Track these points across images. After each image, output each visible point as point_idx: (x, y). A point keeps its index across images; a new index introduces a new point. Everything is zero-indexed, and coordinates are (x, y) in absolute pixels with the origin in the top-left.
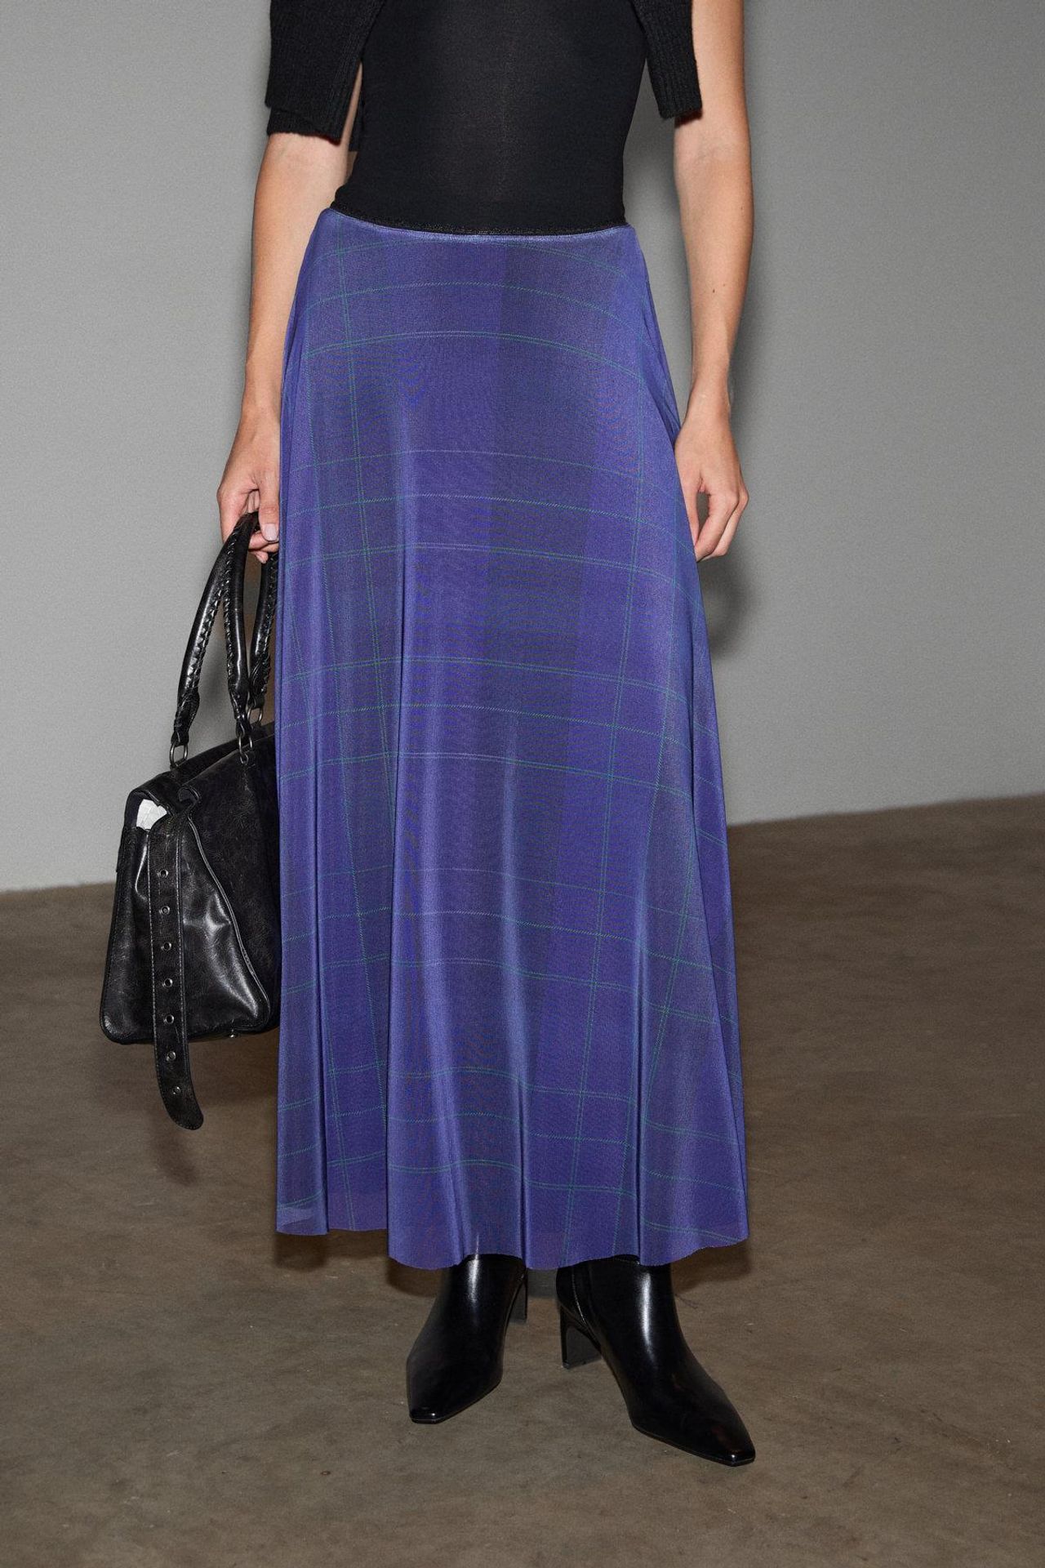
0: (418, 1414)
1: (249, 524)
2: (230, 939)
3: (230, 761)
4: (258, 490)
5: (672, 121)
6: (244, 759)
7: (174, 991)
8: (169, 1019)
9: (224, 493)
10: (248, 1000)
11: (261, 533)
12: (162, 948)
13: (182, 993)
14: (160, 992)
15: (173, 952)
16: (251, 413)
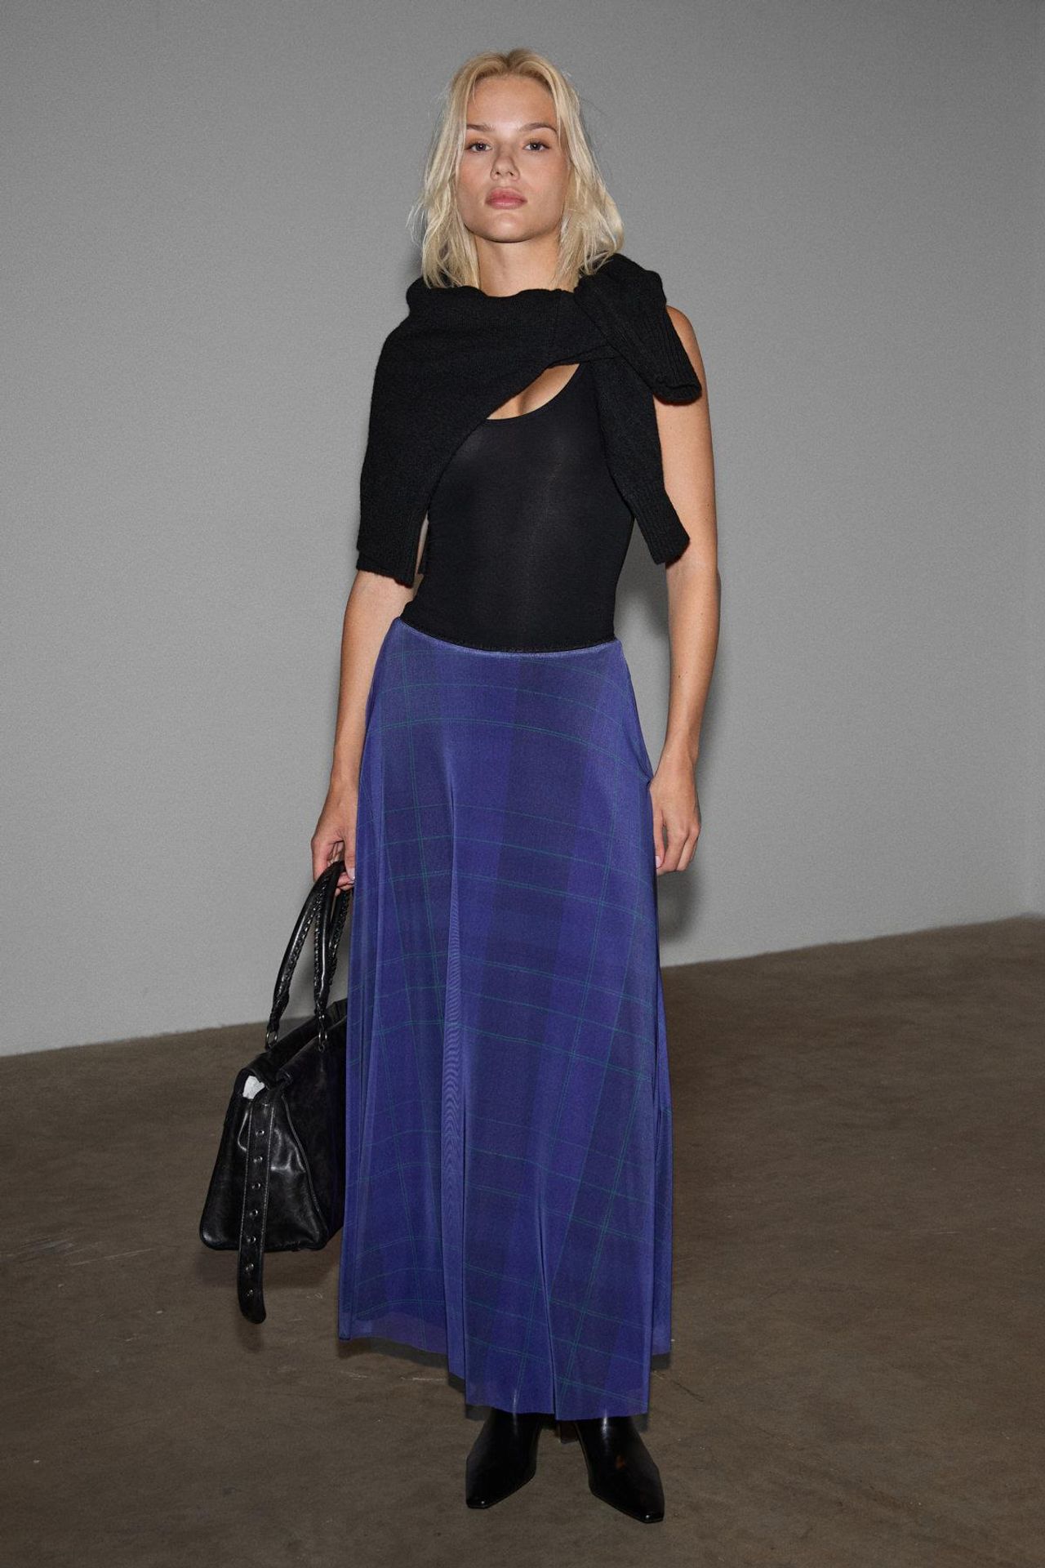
0: (472, 1503)
1: (338, 868)
2: (304, 1186)
3: (312, 1048)
4: (343, 841)
5: (664, 564)
6: (322, 1048)
7: (258, 1219)
8: (252, 1240)
9: (316, 843)
10: (313, 1229)
11: (347, 874)
12: (253, 1187)
13: (264, 1222)
14: (247, 1220)
15: (260, 1191)
16: (337, 786)
